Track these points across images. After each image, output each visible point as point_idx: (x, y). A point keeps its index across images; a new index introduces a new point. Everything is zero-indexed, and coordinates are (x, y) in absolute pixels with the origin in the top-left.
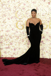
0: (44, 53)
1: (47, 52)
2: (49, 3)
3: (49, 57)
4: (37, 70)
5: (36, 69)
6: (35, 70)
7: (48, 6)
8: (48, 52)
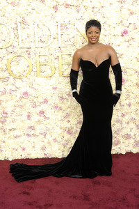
0: (49, 143)
1: (55, 140)
2: (56, 9)
3: (61, 153)
4: (28, 194)
5: (27, 190)
6: (25, 193)
7: (52, 17)
8: (58, 139)
